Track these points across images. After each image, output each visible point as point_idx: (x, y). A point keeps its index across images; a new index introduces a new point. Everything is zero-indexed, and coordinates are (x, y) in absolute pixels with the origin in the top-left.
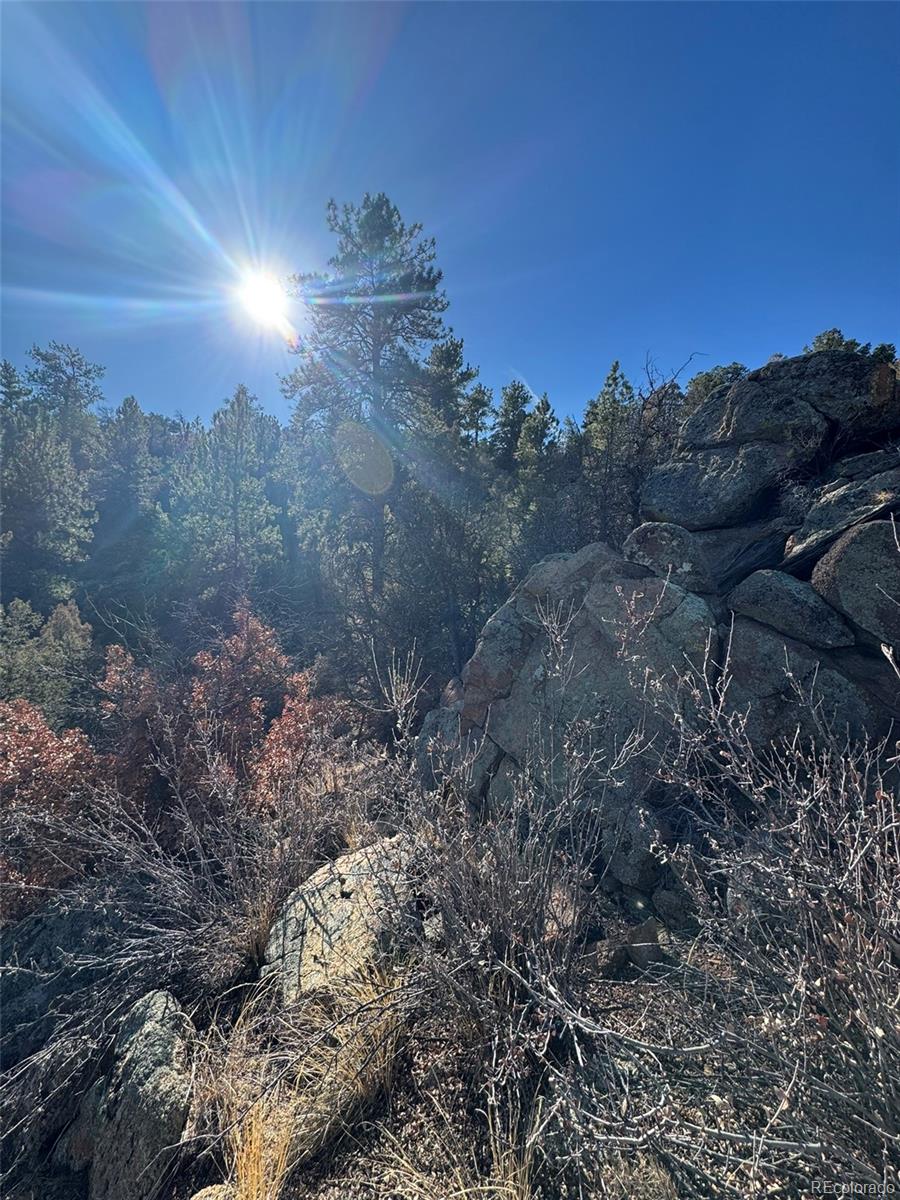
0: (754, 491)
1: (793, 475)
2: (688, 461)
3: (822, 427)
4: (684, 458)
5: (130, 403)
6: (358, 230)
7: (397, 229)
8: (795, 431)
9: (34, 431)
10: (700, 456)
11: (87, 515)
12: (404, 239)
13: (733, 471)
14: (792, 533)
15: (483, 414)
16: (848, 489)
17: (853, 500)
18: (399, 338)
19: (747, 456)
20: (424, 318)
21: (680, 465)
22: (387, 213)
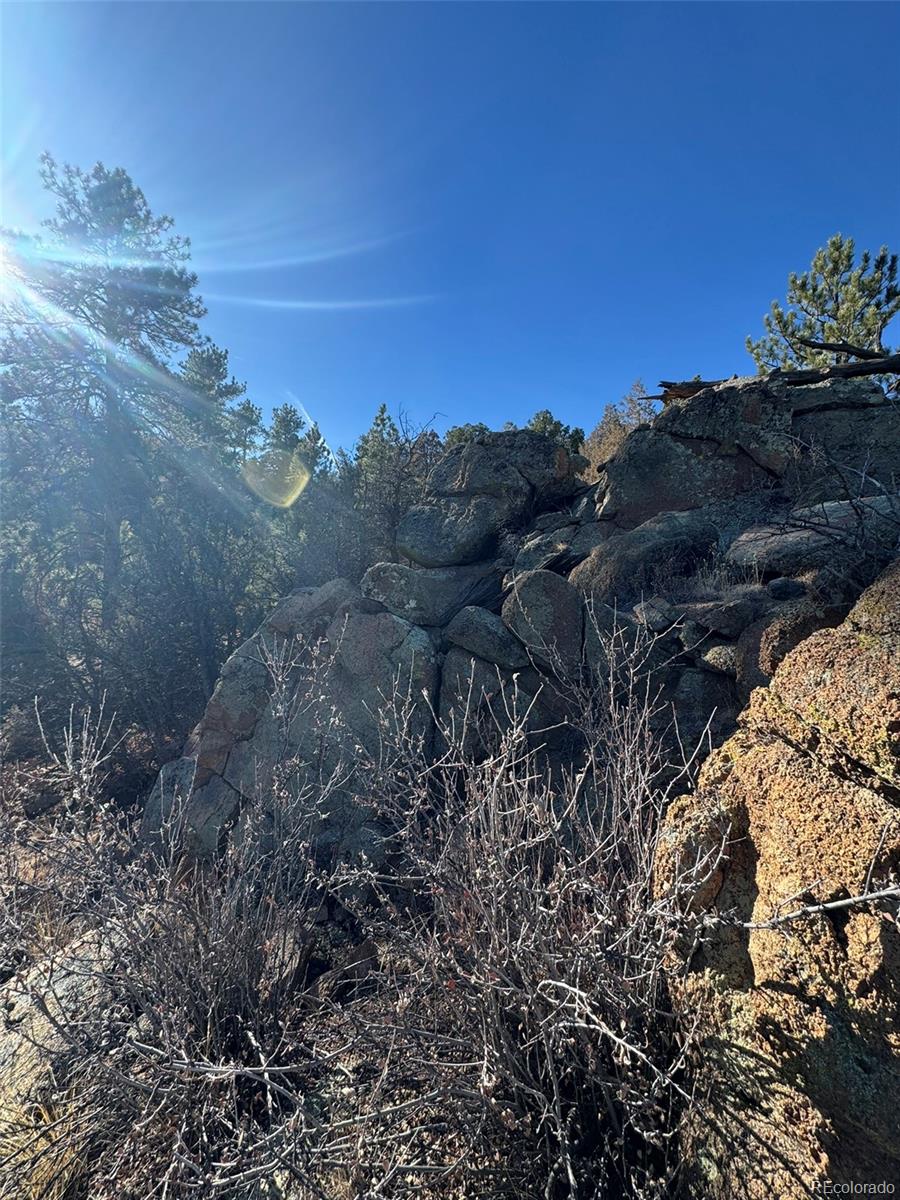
0: (482, 536)
1: (507, 525)
2: (434, 505)
3: (527, 489)
4: (430, 502)
6: (86, 200)
7: (142, 214)
8: (509, 489)
10: (443, 501)
12: (150, 229)
13: (467, 517)
14: (507, 572)
15: (252, 432)
16: (541, 539)
17: (544, 548)
18: (144, 335)
19: (477, 506)
20: (177, 320)
21: (427, 508)
22: (127, 192)
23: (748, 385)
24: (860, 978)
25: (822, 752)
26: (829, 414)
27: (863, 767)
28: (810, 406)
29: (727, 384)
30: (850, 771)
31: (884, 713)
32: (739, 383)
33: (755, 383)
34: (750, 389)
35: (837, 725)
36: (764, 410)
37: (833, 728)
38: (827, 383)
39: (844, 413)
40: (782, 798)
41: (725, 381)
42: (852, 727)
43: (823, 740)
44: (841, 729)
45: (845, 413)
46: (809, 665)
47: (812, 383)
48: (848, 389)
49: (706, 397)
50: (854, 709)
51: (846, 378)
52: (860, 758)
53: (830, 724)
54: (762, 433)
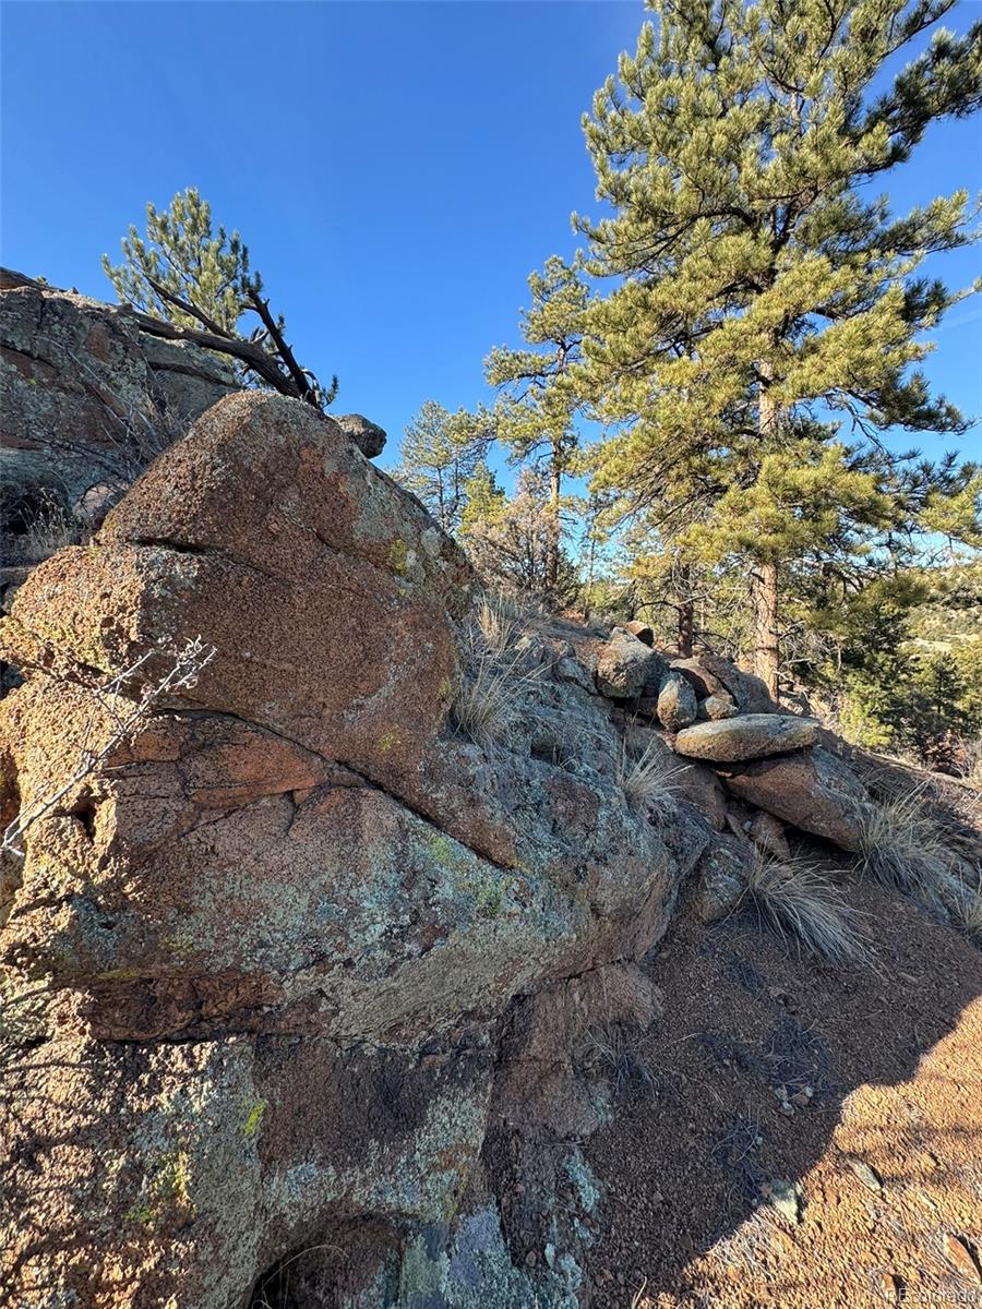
23: (89, 307)
24: (100, 855)
25: (57, 666)
26: (185, 378)
27: (91, 668)
28: (167, 362)
29: (64, 296)
30: (82, 676)
31: (99, 612)
32: (79, 301)
33: (99, 309)
34: (95, 315)
35: (64, 634)
36: (114, 348)
37: (60, 636)
38: (180, 343)
39: (199, 382)
40: (39, 728)
41: (62, 291)
42: (75, 632)
43: (56, 653)
44: (68, 637)
45: (202, 384)
46: (44, 581)
47: (168, 338)
48: (202, 358)
49: (30, 300)
50: (76, 614)
51: (201, 347)
52: (86, 660)
53: (57, 634)
54: (113, 375)
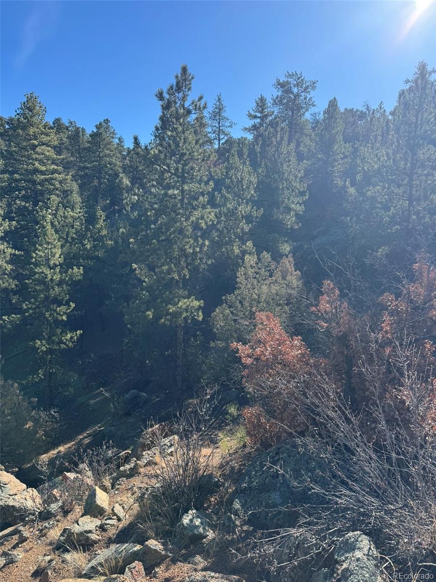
5: (333, 104)
9: (276, 138)
11: (302, 194)
